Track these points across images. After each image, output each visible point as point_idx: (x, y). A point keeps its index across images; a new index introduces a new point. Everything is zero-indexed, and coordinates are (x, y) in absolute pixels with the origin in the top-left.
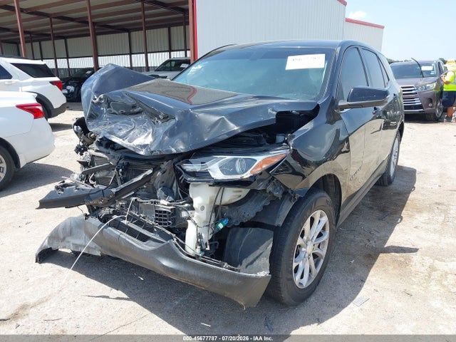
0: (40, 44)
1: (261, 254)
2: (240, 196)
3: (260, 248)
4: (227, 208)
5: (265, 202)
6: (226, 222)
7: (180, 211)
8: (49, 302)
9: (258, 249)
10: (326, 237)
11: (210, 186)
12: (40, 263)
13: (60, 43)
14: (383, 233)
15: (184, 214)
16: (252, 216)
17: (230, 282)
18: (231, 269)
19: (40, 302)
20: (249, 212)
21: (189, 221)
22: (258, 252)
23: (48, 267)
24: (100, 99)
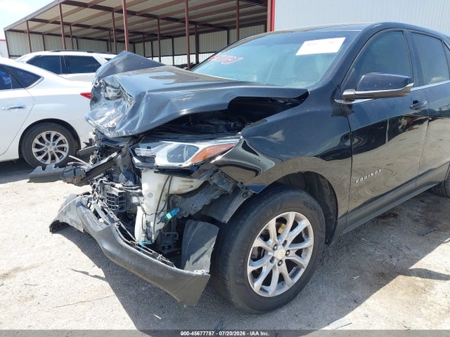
0: (152, 43)
1: (205, 252)
2: (192, 186)
3: (206, 245)
4: (180, 198)
5: (215, 195)
6: (174, 212)
7: (131, 197)
8: (38, 268)
9: (204, 246)
10: (309, 243)
11: (155, 172)
12: (53, 233)
13: (167, 43)
14: (414, 251)
15: (135, 200)
16: (200, 209)
17: (161, 275)
18: (164, 262)
19: (32, 267)
20: (197, 204)
21: (139, 208)
22: (204, 249)
23: (59, 237)
24: (100, 83)
